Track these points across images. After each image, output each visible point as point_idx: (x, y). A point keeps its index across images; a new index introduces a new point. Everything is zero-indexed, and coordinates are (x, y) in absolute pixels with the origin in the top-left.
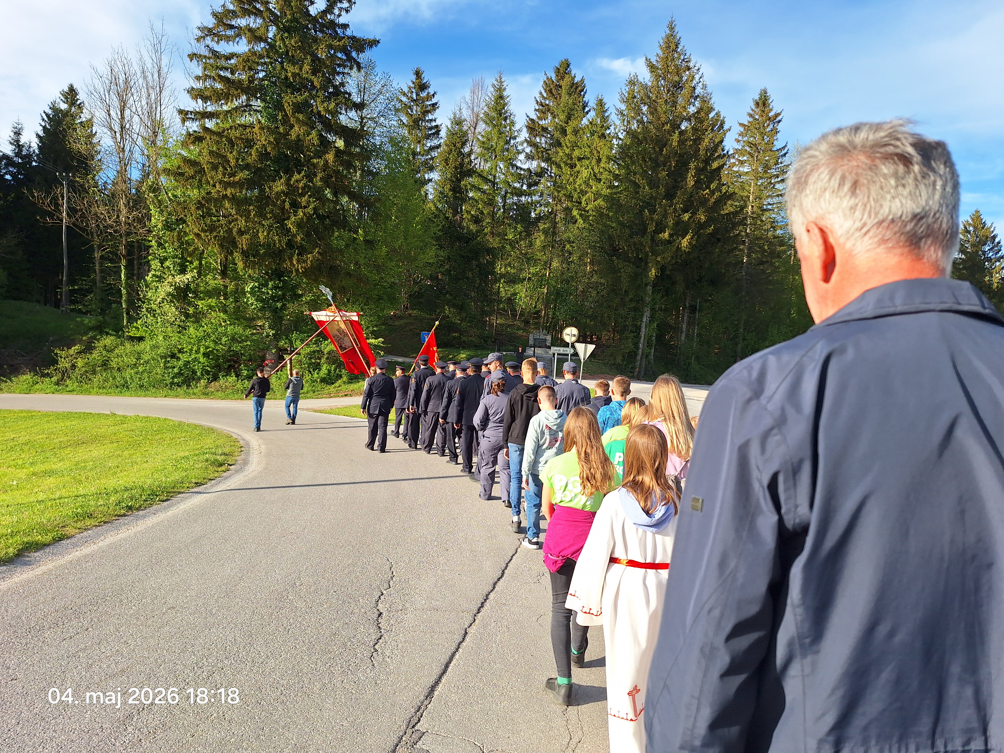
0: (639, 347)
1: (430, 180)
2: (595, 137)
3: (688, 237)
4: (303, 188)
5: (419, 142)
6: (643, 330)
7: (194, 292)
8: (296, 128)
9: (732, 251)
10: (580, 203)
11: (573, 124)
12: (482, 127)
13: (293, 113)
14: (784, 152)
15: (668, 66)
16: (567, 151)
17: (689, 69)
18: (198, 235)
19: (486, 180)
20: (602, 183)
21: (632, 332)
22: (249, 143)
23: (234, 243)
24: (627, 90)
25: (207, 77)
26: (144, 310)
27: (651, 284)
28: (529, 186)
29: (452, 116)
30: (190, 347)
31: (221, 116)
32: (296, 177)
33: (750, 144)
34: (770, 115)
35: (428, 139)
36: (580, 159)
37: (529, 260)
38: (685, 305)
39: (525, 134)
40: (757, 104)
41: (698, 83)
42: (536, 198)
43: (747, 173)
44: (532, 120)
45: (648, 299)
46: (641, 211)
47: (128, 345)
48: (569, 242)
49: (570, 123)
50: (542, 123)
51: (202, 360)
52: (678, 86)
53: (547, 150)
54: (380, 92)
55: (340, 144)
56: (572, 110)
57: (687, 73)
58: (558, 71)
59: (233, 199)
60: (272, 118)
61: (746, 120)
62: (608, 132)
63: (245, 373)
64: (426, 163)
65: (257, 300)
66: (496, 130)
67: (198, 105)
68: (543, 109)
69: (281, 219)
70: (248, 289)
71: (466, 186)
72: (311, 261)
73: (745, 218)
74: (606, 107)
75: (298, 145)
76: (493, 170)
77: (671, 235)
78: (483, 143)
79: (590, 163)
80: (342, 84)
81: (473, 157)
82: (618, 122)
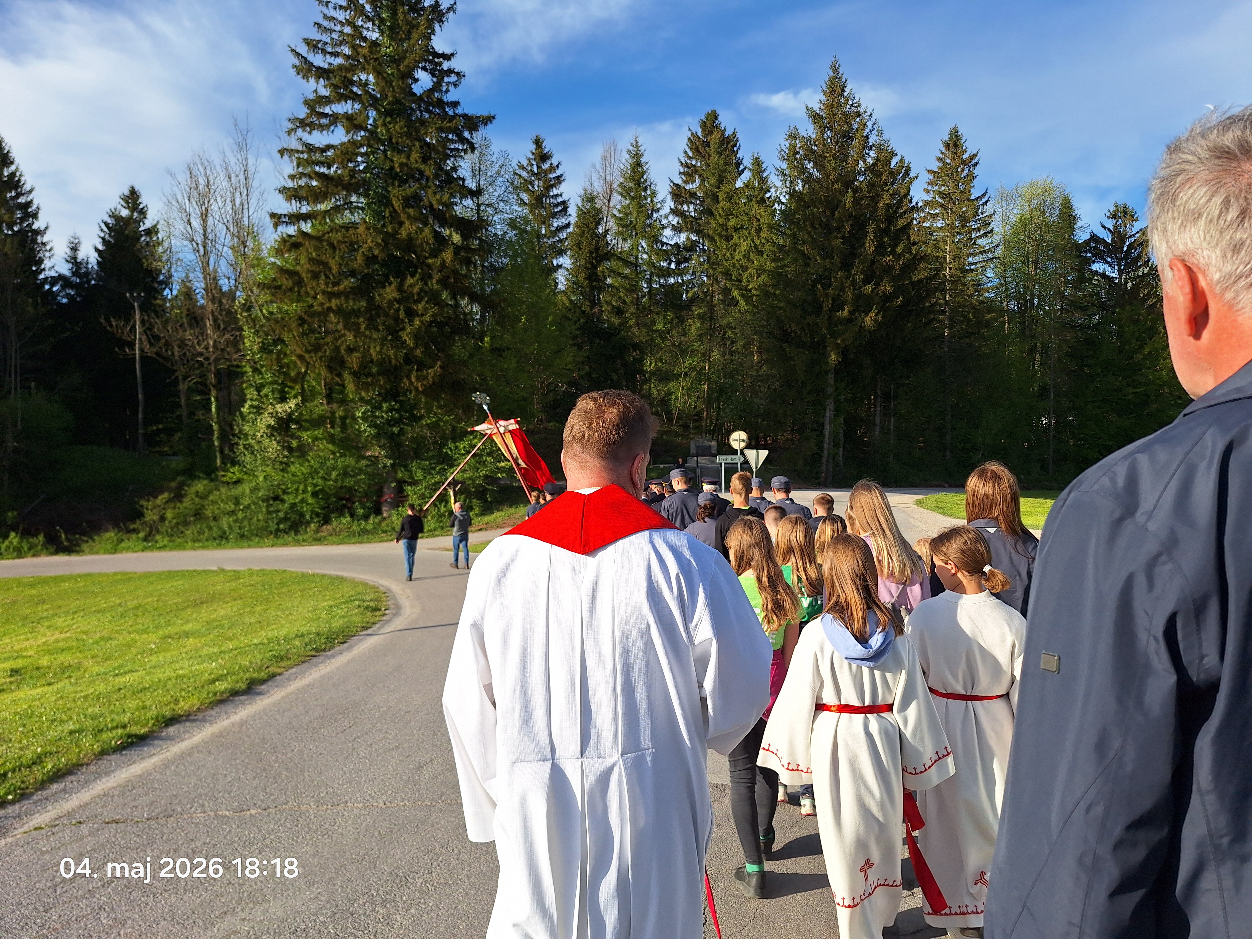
0: (823, 448)
1: (560, 266)
2: (753, 203)
3: (872, 314)
4: (419, 294)
5: (544, 223)
6: (827, 427)
7: (297, 422)
8: (407, 224)
9: (930, 322)
10: (740, 281)
11: (725, 188)
12: (616, 199)
13: (404, 208)
14: (984, 200)
15: (834, 115)
16: (721, 221)
17: (859, 114)
18: (300, 357)
19: (627, 263)
20: (765, 256)
21: (813, 430)
22: (353, 247)
23: (342, 363)
24: (788, 145)
25: (302, 175)
26: (241, 447)
27: (833, 371)
28: (678, 263)
29: (583, 192)
30: (295, 486)
31: (319, 217)
32: (410, 281)
33: (942, 195)
34: (964, 157)
35: (553, 218)
36: (736, 230)
37: (684, 351)
38: (876, 392)
39: (670, 204)
40: (947, 146)
41: (871, 131)
42: (687, 277)
43: (941, 228)
44: (677, 185)
45: (830, 390)
46: (814, 286)
47: (223, 490)
48: (731, 328)
49: (723, 188)
50: (689, 187)
51: (310, 501)
52: (847, 136)
53: (696, 219)
54: (498, 173)
55: (457, 238)
56: (724, 171)
57: (858, 119)
58: (704, 125)
59: (340, 311)
60: (379, 215)
61: (935, 166)
62: (768, 195)
63: (361, 512)
64: (554, 245)
65: (370, 426)
66: (635, 203)
67: (292, 207)
68: (690, 172)
69: (394, 332)
70: (359, 414)
71: (603, 272)
72: (433, 377)
73: (943, 283)
74: (764, 166)
75: (409, 245)
76: (635, 251)
77: (851, 313)
78: (621, 219)
79: (749, 233)
80: (454, 169)
81: (609, 238)
82: (779, 184)
